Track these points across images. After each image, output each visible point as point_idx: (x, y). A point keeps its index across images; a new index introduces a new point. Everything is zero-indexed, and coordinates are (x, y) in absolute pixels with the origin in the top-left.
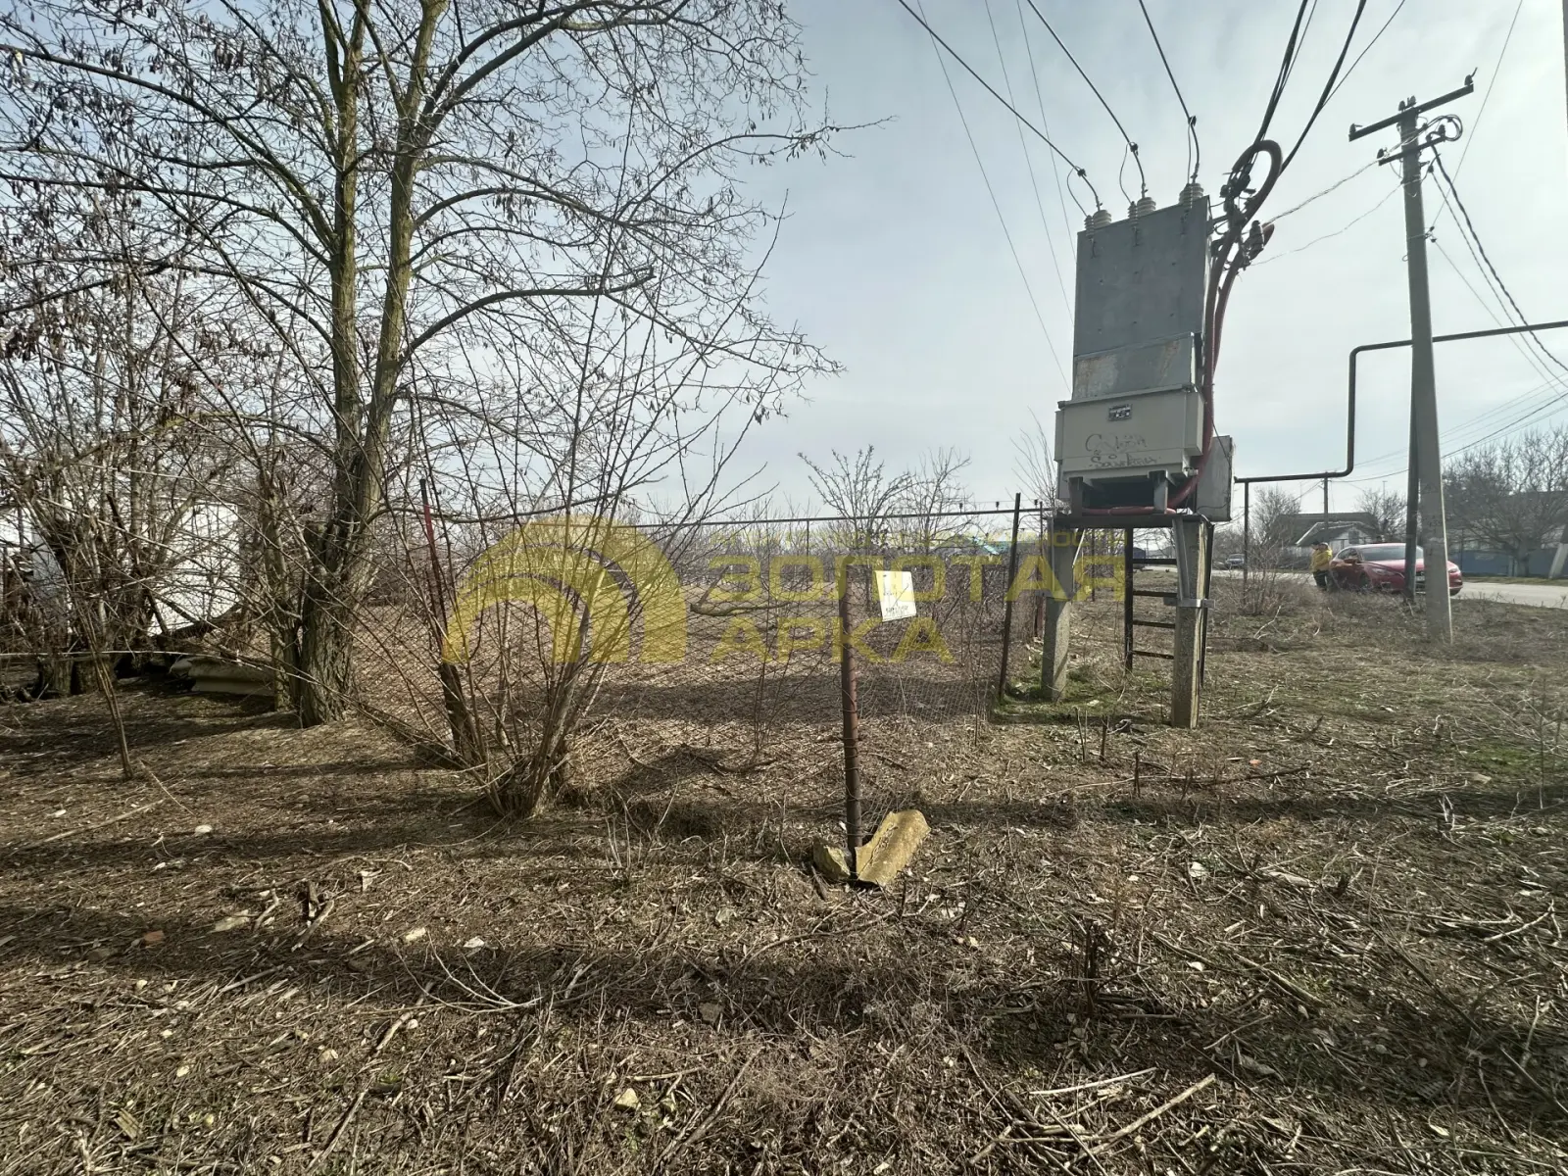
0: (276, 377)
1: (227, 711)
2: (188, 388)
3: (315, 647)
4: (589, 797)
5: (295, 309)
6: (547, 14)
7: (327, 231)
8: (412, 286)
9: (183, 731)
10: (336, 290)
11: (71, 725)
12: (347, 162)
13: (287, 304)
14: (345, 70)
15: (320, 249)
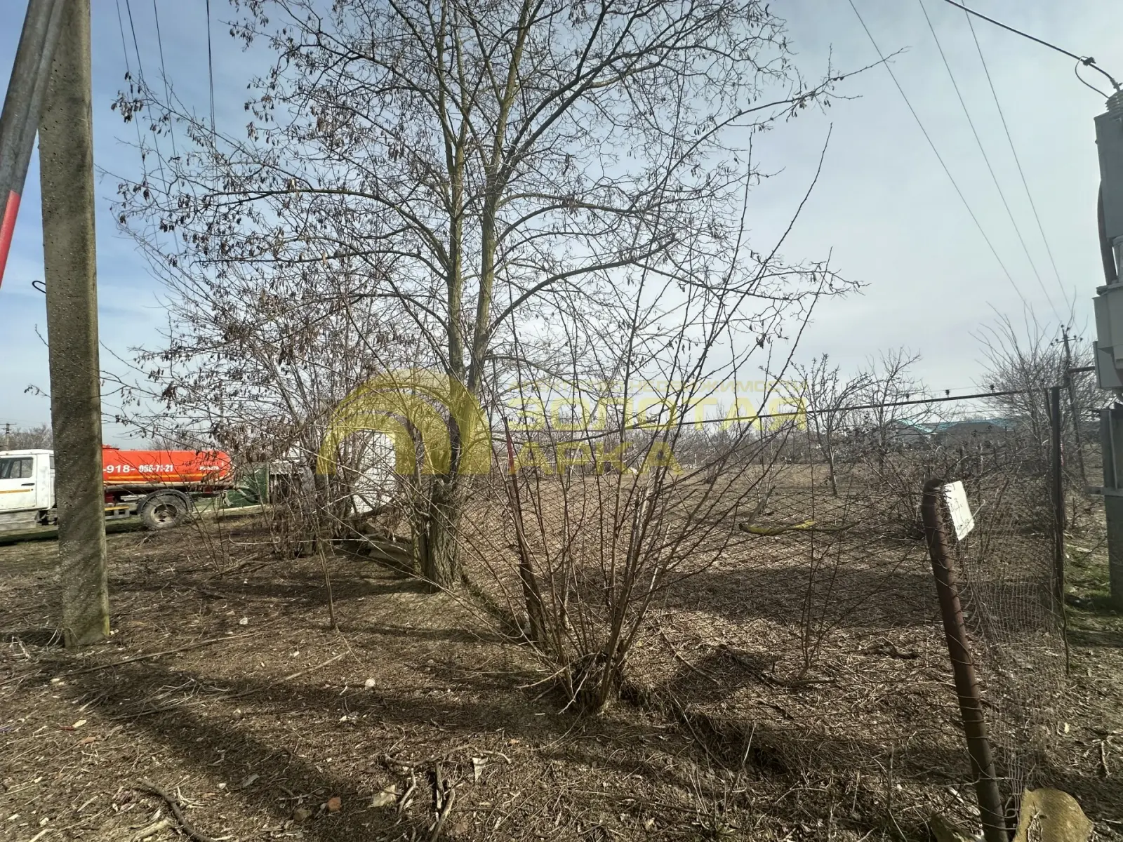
0: (416, 355)
1: (387, 574)
2: (371, 369)
3: (437, 536)
4: (649, 698)
5: (428, 311)
6: (583, 77)
7: (445, 258)
8: (494, 283)
9: (363, 589)
10: (450, 294)
11: (310, 579)
12: (457, 212)
13: (423, 308)
14: (456, 158)
15: (441, 271)
